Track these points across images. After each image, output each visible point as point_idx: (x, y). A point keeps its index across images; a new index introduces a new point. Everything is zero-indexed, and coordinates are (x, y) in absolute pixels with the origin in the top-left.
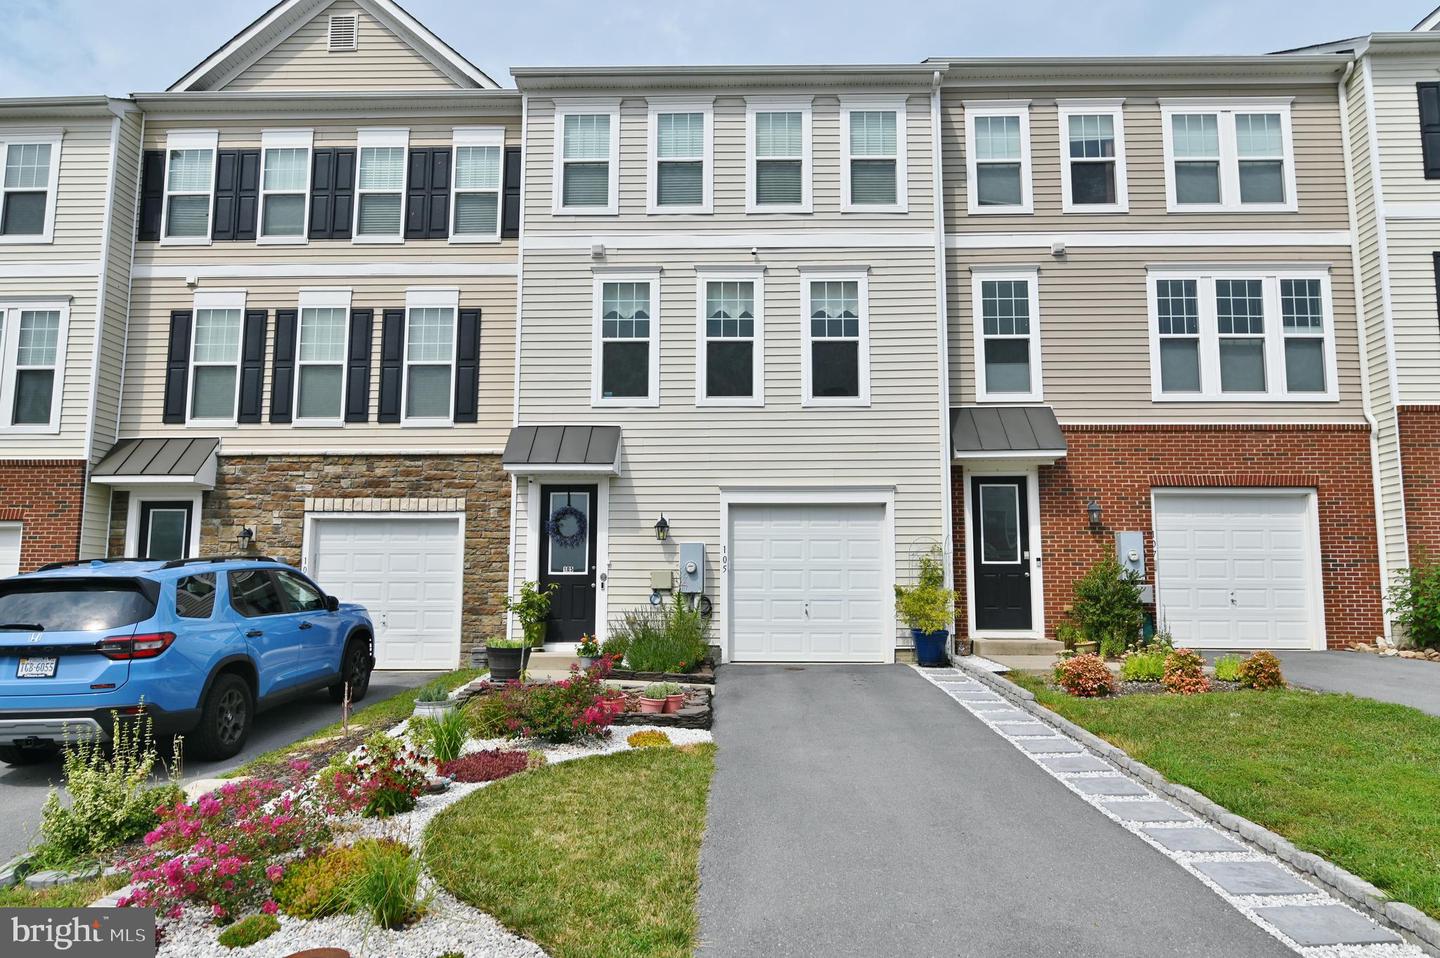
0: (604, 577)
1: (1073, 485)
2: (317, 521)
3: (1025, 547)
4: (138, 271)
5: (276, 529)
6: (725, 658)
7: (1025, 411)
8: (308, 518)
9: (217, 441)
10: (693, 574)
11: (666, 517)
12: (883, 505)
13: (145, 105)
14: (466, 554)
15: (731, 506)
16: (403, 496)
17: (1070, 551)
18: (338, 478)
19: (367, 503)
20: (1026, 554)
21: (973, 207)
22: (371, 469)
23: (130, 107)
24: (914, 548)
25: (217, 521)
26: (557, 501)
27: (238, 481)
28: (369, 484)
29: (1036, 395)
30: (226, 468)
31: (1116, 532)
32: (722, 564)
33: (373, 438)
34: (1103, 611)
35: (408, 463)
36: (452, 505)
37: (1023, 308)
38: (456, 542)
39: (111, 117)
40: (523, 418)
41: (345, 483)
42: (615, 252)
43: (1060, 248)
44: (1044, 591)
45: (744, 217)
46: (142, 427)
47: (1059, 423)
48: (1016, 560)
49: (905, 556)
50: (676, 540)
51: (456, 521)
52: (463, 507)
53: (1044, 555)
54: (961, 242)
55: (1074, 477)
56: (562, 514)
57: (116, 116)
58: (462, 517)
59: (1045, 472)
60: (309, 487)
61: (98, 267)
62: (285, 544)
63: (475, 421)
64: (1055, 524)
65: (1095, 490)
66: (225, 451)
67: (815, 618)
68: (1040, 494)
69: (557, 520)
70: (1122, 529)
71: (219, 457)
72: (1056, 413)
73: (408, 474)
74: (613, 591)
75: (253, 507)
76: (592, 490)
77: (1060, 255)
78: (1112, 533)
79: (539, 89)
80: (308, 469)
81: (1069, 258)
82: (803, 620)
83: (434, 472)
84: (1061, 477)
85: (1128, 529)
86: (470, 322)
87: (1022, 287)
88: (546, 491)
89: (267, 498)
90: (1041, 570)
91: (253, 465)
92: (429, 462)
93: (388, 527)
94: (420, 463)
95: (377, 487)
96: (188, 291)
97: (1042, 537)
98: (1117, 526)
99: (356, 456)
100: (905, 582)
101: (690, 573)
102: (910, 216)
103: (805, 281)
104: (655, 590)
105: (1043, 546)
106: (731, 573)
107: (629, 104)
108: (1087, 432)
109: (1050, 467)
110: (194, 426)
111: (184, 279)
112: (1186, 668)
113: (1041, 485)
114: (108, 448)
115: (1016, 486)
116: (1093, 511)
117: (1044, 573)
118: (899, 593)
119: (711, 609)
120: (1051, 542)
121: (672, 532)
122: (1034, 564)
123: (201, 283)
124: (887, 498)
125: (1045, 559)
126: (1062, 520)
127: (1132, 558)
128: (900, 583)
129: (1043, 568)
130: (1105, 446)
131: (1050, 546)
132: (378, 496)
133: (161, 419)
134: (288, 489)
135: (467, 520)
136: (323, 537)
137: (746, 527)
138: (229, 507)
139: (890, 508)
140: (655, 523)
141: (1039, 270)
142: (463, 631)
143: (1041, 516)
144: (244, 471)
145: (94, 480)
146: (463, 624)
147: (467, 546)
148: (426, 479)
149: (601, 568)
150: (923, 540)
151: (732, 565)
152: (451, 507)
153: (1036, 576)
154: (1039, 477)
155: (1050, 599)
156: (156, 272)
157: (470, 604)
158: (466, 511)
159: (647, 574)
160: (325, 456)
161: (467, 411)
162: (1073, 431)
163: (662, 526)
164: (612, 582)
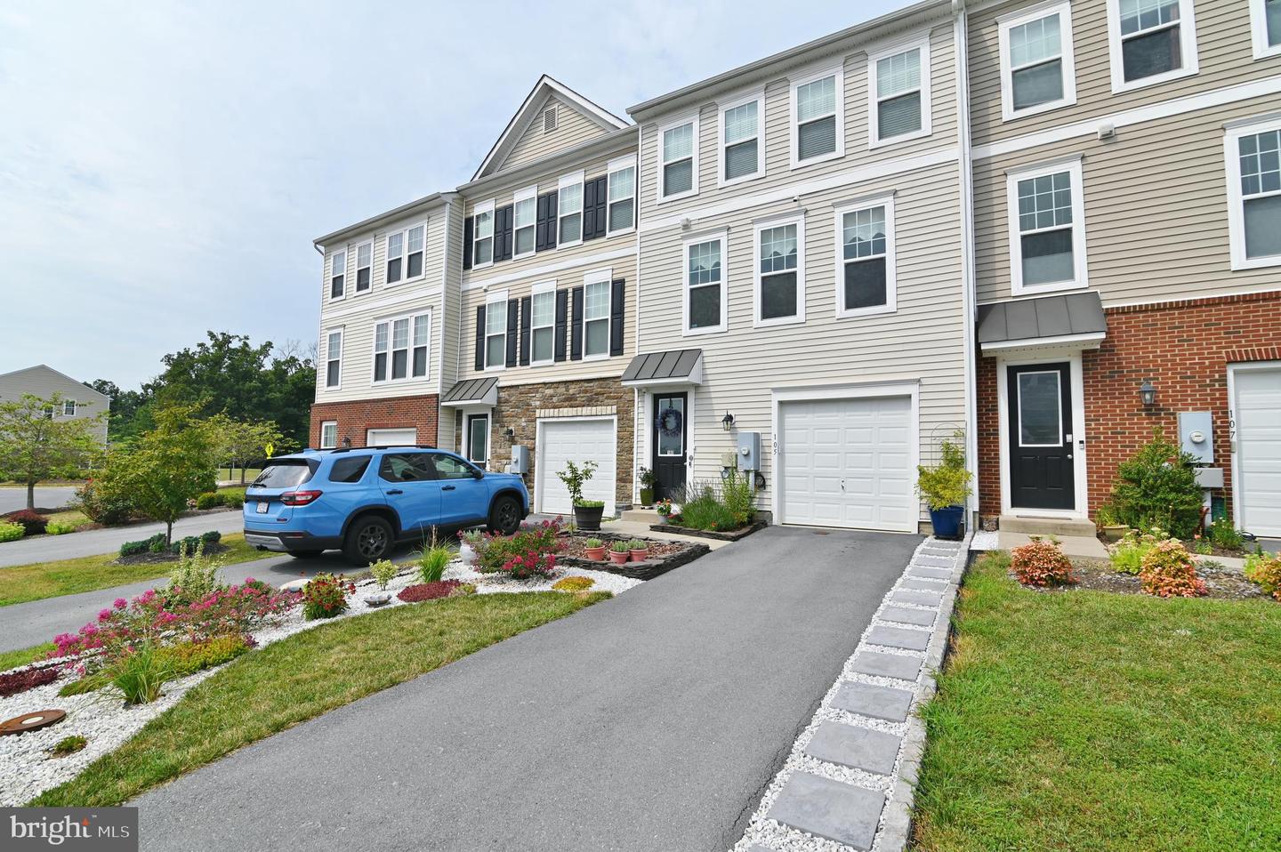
0: (691, 458)
1: (1123, 368)
2: (544, 423)
3: (1068, 429)
4: (464, 287)
5: (523, 429)
6: (776, 521)
7: (1065, 299)
8: (538, 421)
9: (497, 379)
10: (747, 456)
11: (731, 413)
12: (910, 396)
13: (463, 193)
14: (618, 442)
15: (781, 403)
16: (584, 406)
17: (1119, 433)
18: (552, 396)
19: (565, 411)
20: (1069, 437)
21: (1008, 112)
22: (567, 390)
23: (456, 196)
24: (936, 433)
25: (498, 425)
26: (664, 404)
27: (507, 401)
28: (567, 400)
29: (1081, 279)
30: (502, 394)
31: (1178, 412)
32: (773, 448)
33: (570, 370)
34: (1145, 495)
35: (586, 385)
36: (608, 411)
37: (1066, 198)
38: (612, 434)
39: (445, 204)
40: (641, 349)
41: (555, 399)
42: (697, 222)
43: (1107, 131)
44: (1088, 472)
45: (790, 174)
46: (467, 373)
47: (1104, 307)
48: (1058, 442)
49: (928, 441)
50: (740, 431)
51: (612, 421)
52: (615, 412)
53: (1087, 438)
54: (995, 149)
55: (1124, 359)
56: (667, 414)
57: (446, 203)
58: (615, 418)
59: (1088, 356)
60: (538, 403)
61: (441, 288)
62: (528, 438)
63: (622, 354)
64: (1101, 407)
65: (1151, 370)
66: (501, 384)
67: (850, 492)
68: (1084, 378)
69: (664, 418)
70: (1187, 409)
71: (498, 388)
72: (1102, 297)
73: (586, 392)
74: (697, 468)
75: (513, 416)
76: (684, 395)
77: (1108, 137)
78: (1173, 414)
79: (648, 119)
80: (537, 392)
81: (1120, 138)
82: (839, 494)
83: (599, 390)
84: (1109, 360)
85: (1194, 409)
86: (619, 287)
87: (1064, 179)
88: (656, 398)
89: (519, 410)
90: (1084, 453)
91: (513, 391)
92: (597, 383)
93: (578, 425)
94: (592, 384)
95: (570, 401)
96: (484, 294)
97: (1086, 420)
98: (1180, 406)
99: (559, 382)
100: (928, 463)
101: (745, 455)
102: (935, 137)
103: (839, 214)
104: (726, 468)
105: (1086, 429)
106: (781, 454)
107: (705, 111)
108: (1141, 311)
109: (1095, 351)
110: (489, 371)
111: (481, 288)
112: (1167, 566)
113: (1085, 370)
114: (452, 387)
115: (1059, 372)
116: (1145, 392)
117: (1087, 455)
118: (922, 473)
119: (764, 482)
120: (1096, 424)
121: (737, 425)
122: (1076, 446)
123: (490, 288)
124: (912, 390)
125: (1089, 442)
126: (1109, 403)
127: (1196, 439)
128: (923, 464)
129: (1087, 451)
130: (1165, 324)
131: (1093, 429)
132: (571, 407)
133: (474, 368)
134: (529, 405)
135: (618, 420)
136: (548, 433)
137: (794, 419)
138: (503, 417)
139: (915, 399)
140: (723, 418)
141: (1083, 158)
142: (617, 493)
143: (1085, 399)
144: (509, 395)
145: (443, 404)
146: (617, 489)
147: (618, 438)
148: (596, 394)
149: (690, 452)
150: (945, 426)
151: (783, 449)
152: (609, 412)
153: (1080, 458)
154: (1083, 361)
155: (1094, 481)
156: (471, 286)
157: (620, 476)
158: (617, 413)
159: (720, 456)
160: (545, 384)
161: (617, 349)
162: (1123, 313)
163: (729, 418)
164: (697, 462)
